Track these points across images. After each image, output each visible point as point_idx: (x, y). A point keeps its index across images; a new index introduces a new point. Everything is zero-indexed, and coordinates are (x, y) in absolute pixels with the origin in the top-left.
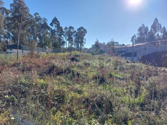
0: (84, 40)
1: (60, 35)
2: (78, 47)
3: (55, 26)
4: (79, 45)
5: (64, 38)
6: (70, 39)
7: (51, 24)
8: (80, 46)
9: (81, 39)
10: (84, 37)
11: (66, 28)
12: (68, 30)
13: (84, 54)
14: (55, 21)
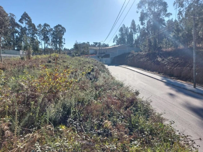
0: (63, 40)
1: (33, 35)
2: (56, 48)
3: (26, 23)
4: (58, 45)
5: (38, 37)
6: (46, 39)
7: (21, 21)
8: (58, 47)
9: (59, 38)
10: (63, 36)
11: (40, 25)
12: (43, 28)
13: (64, 56)
14: (25, 16)
